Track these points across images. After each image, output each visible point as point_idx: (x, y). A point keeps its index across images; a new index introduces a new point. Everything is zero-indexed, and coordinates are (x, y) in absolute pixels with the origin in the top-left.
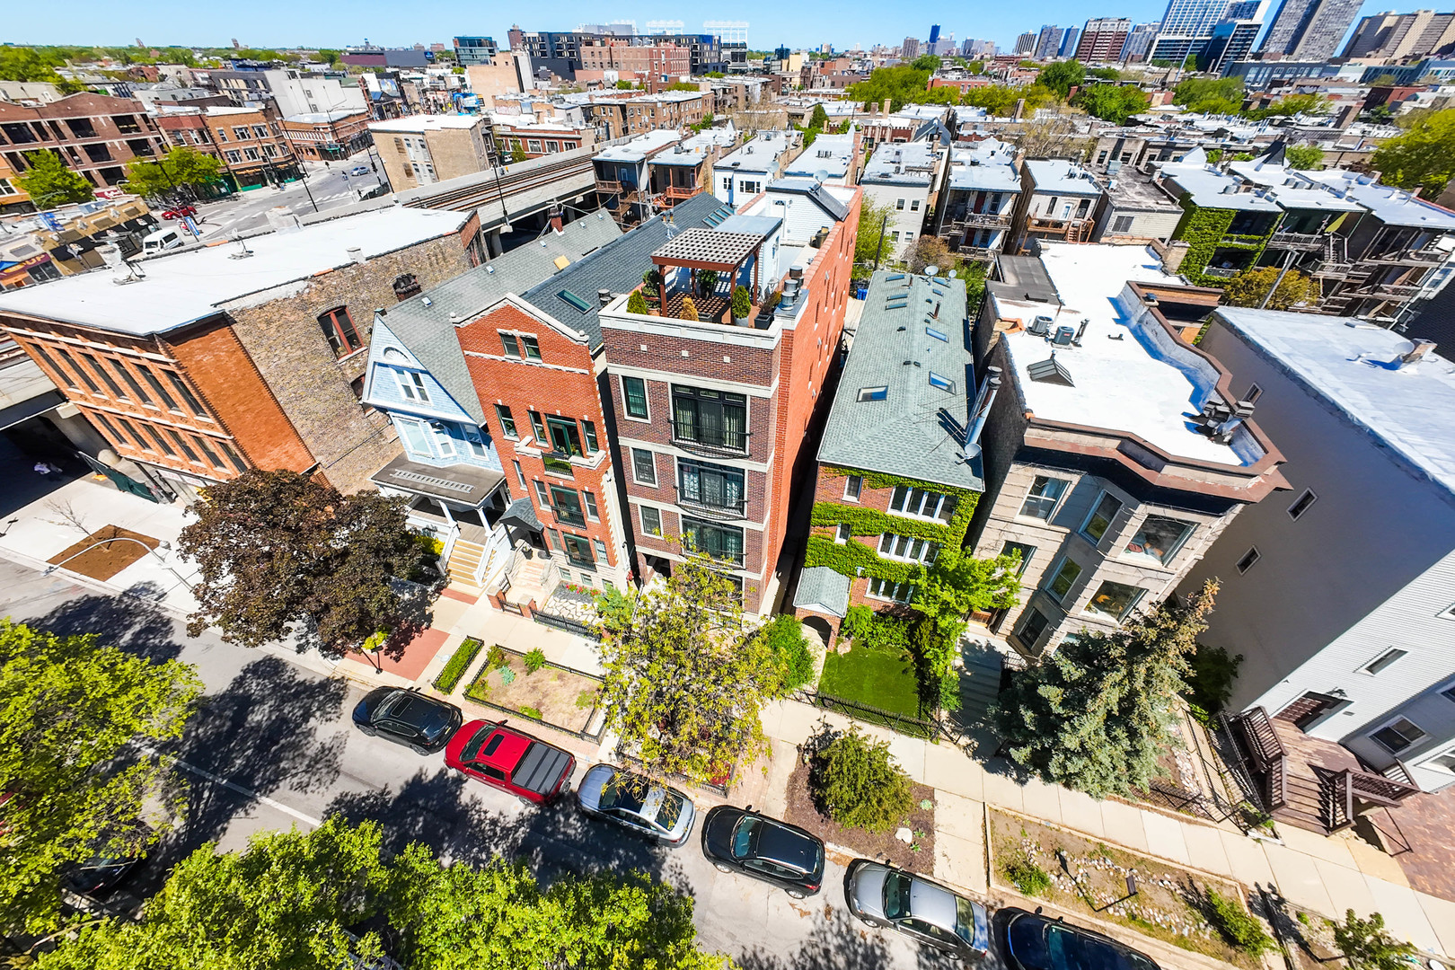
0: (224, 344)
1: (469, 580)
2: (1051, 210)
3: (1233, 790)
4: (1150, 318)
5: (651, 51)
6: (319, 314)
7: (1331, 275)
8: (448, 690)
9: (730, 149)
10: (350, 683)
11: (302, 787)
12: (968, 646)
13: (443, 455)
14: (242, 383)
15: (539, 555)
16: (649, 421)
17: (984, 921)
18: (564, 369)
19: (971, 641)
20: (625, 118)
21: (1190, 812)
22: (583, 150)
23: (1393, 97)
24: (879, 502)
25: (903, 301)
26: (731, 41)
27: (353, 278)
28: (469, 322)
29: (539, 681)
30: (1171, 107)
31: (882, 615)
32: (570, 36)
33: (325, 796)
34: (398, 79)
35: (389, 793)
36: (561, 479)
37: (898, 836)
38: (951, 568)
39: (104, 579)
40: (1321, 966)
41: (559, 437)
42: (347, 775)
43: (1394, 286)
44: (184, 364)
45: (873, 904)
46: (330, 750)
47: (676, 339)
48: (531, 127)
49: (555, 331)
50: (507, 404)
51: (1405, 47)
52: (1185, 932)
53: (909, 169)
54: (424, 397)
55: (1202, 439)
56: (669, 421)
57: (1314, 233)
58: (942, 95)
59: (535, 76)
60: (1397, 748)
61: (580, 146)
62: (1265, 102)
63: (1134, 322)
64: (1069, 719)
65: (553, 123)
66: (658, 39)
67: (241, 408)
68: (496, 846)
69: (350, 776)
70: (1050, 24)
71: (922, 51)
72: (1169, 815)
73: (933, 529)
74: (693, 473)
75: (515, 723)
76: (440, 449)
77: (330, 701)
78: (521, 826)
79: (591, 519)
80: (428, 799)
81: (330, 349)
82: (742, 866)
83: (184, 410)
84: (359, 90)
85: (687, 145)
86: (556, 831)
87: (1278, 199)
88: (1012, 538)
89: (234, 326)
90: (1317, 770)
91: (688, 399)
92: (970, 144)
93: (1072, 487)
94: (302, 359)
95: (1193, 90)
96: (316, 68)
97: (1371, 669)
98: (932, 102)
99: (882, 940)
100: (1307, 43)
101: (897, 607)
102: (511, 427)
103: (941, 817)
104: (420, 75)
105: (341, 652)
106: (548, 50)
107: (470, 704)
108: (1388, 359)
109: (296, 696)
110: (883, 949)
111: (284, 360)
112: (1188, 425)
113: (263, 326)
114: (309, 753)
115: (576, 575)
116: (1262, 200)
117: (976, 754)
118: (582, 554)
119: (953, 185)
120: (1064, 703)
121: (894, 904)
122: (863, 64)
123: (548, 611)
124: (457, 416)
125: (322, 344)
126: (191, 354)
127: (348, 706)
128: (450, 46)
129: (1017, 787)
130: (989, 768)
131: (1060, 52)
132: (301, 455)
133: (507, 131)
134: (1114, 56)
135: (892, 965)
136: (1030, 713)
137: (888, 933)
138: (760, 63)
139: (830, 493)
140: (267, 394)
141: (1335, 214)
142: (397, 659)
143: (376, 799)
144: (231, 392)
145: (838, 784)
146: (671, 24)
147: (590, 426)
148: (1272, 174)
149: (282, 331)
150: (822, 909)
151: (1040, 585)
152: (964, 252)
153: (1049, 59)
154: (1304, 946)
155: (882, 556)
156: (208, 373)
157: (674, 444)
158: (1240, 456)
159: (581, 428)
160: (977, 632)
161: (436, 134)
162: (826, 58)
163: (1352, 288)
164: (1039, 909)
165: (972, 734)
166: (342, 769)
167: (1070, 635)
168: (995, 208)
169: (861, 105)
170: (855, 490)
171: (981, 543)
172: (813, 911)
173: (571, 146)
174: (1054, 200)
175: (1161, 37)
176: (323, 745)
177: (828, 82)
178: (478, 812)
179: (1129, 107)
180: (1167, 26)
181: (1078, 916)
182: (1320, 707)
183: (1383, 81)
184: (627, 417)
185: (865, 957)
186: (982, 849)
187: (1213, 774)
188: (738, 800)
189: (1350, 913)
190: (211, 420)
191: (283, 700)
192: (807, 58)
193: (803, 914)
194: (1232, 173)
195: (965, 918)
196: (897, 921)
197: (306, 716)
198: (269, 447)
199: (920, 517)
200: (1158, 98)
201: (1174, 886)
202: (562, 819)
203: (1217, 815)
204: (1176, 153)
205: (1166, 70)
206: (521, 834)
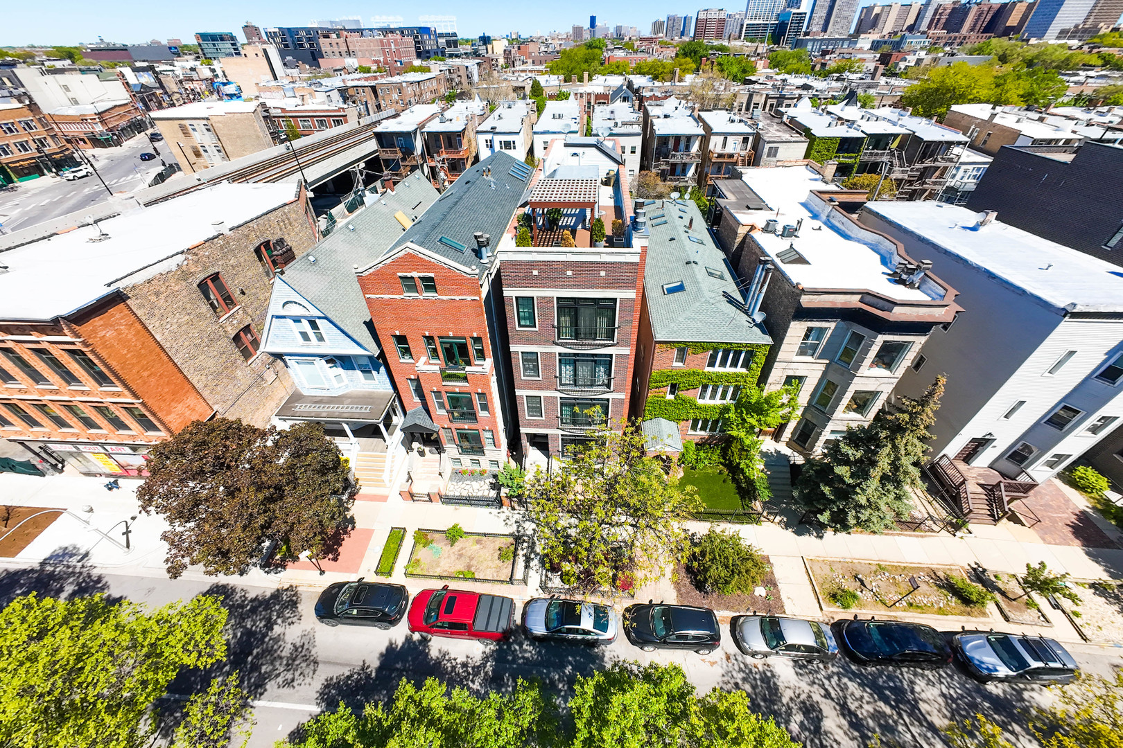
0: (122, 318)
1: (379, 482)
2: (724, 145)
3: (939, 511)
4: (835, 213)
5: (381, 41)
6: (198, 281)
7: (900, 176)
8: (389, 574)
9: (483, 117)
10: (299, 589)
11: (289, 683)
12: (764, 455)
13: (336, 385)
14: (143, 351)
15: (430, 452)
16: (537, 329)
17: (830, 633)
18: (457, 298)
19: (764, 450)
20: (376, 96)
21: (921, 530)
22: (351, 124)
23: (893, 59)
24: (698, 363)
25: (663, 219)
26: (444, 31)
27: (221, 247)
28: (371, 271)
29: (462, 549)
30: (769, 70)
31: (700, 445)
32: (308, 30)
33: (312, 685)
34: (155, 72)
35: (368, 667)
36: (457, 386)
37: (757, 594)
38: (753, 401)
39: (14, 554)
40: (1014, 603)
41: (450, 356)
42: (325, 663)
43: (933, 180)
44: (90, 341)
45: (757, 642)
46: (302, 646)
47: (563, 263)
48: (298, 108)
49: (450, 269)
50: (403, 333)
51: (888, 26)
52: (941, 605)
53: (624, 124)
54: (321, 339)
55: (901, 287)
56: (553, 327)
57: (885, 149)
58: (618, 67)
59: (285, 64)
60: (1021, 462)
61: (346, 122)
62: (823, 65)
63: (824, 218)
64: (858, 485)
65: (317, 103)
66: (386, 31)
67: (145, 374)
68: (473, 682)
69: (328, 663)
70: (672, 14)
71: (587, 36)
72: (910, 536)
73: (737, 376)
74: (569, 364)
75: (454, 585)
76: (334, 380)
77: (287, 607)
78: (487, 662)
79: (482, 414)
80: (405, 661)
81: (212, 312)
82: (665, 642)
83: (89, 383)
84: (119, 83)
85: (448, 114)
86: (515, 658)
87: (862, 128)
88: (791, 373)
89: (129, 302)
90: (982, 486)
91: (570, 308)
92: (658, 102)
93: (831, 331)
94: (190, 323)
95: (779, 59)
96: (59, 64)
97: (1006, 417)
98: (612, 73)
99: (768, 666)
100: (834, 25)
101: (710, 437)
102: (407, 351)
103: (779, 574)
104: (171, 68)
105: (282, 565)
106: (289, 42)
107: (410, 580)
108: (971, 226)
109: (254, 611)
110: (771, 671)
111: (175, 326)
112: (889, 280)
113: (153, 298)
114: (283, 654)
115: (466, 460)
116: (852, 130)
117: (787, 526)
118: (471, 444)
119: (657, 132)
120: (852, 476)
121: (772, 640)
122: (547, 46)
123: (451, 494)
124: (351, 349)
125: (204, 308)
126: (95, 331)
127: (307, 608)
128: (193, 41)
129: (818, 540)
130: (799, 533)
131: (682, 34)
132: (201, 407)
133: (278, 112)
134: (719, 36)
135: (781, 679)
136: (827, 488)
137: (771, 660)
138: (468, 49)
139: (665, 363)
140: (165, 358)
141: (895, 136)
142: (335, 559)
143: (359, 674)
144: (134, 361)
145: (714, 567)
146: (391, 19)
147: (478, 340)
148: (852, 112)
149: (170, 300)
150: (724, 657)
151: (809, 403)
152: (671, 180)
153: (676, 38)
154: (1003, 594)
155: (700, 402)
156: (112, 346)
157: (558, 344)
158: (929, 295)
159: (470, 343)
160: (768, 444)
161: (220, 119)
162: (519, 43)
163: (911, 183)
164: (856, 616)
165: (781, 513)
166: (319, 659)
167: (833, 432)
168: (688, 148)
169: (562, 77)
170: (681, 358)
171: (770, 380)
172: (718, 660)
173: (338, 123)
174: (726, 139)
175: (747, 22)
176: (294, 646)
177: (530, 61)
178: (448, 661)
179: (744, 71)
180: (749, 15)
181: (882, 614)
182: (977, 447)
183: (886, 49)
184: (518, 329)
185: (762, 680)
186: (810, 587)
187: (926, 503)
188: (642, 598)
189: (1028, 565)
190: (120, 389)
191: (242, 618)
192: (506, 43)
193: (712, 664)
194: (829, 113)
195: (818, 634)
196: (778, 649)
197: (270, 625)
198: (173, 404)
199: (728, 369)
200: (760, 64)
201: (927, 579)
202: (517, 648)
203: (936, 528)
204: (787, 102)
205: (756, 44)
206: (489, 667)
